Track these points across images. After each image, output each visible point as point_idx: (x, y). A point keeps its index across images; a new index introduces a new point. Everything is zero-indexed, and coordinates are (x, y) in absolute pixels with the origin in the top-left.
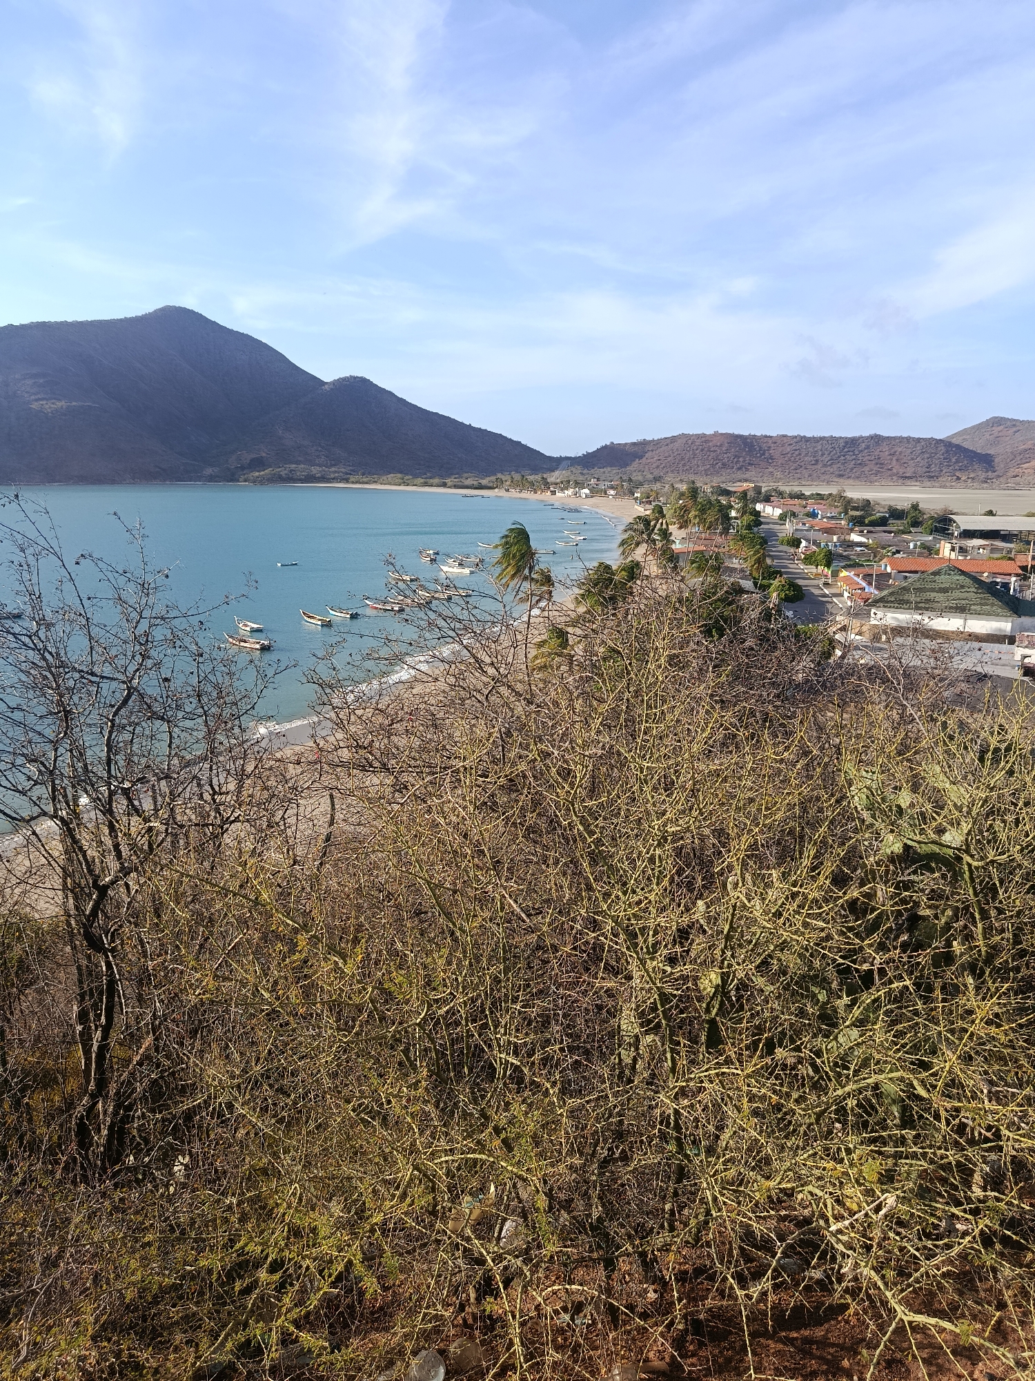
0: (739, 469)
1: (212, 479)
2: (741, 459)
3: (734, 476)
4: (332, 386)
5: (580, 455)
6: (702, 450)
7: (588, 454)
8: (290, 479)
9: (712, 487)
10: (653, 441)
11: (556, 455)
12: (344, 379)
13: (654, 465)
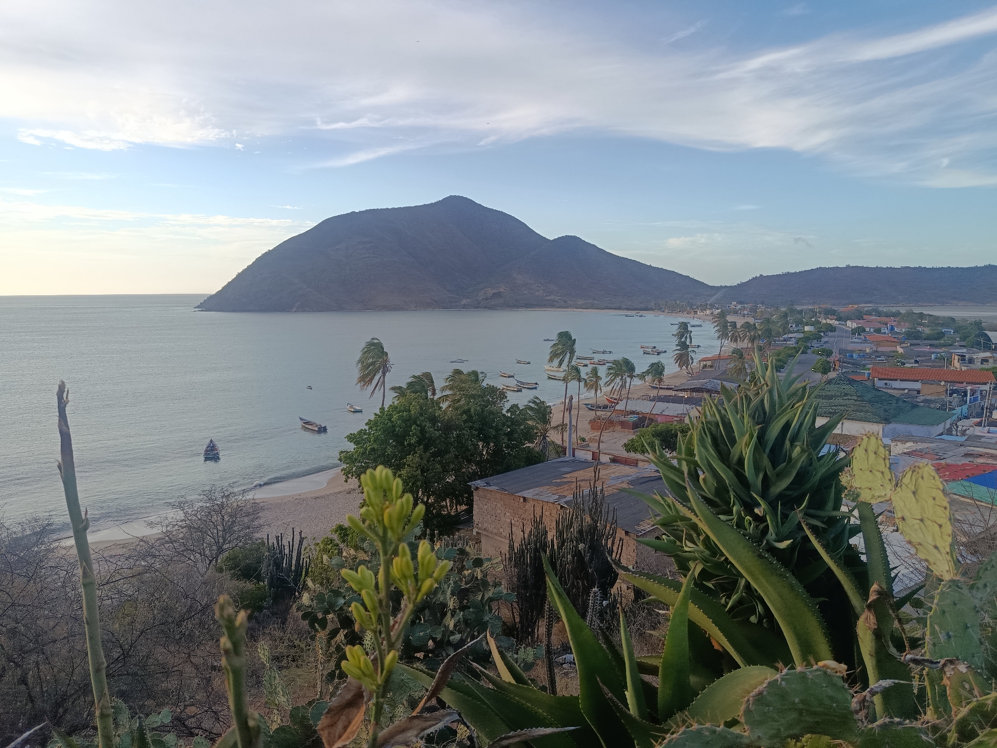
1: (465, 307)
4: (553, 242)
5: (735, 284)
7: (741, 283)
8: (515, 306)
10: (796, 273)
11: (718, 285)
12: (562, 238)
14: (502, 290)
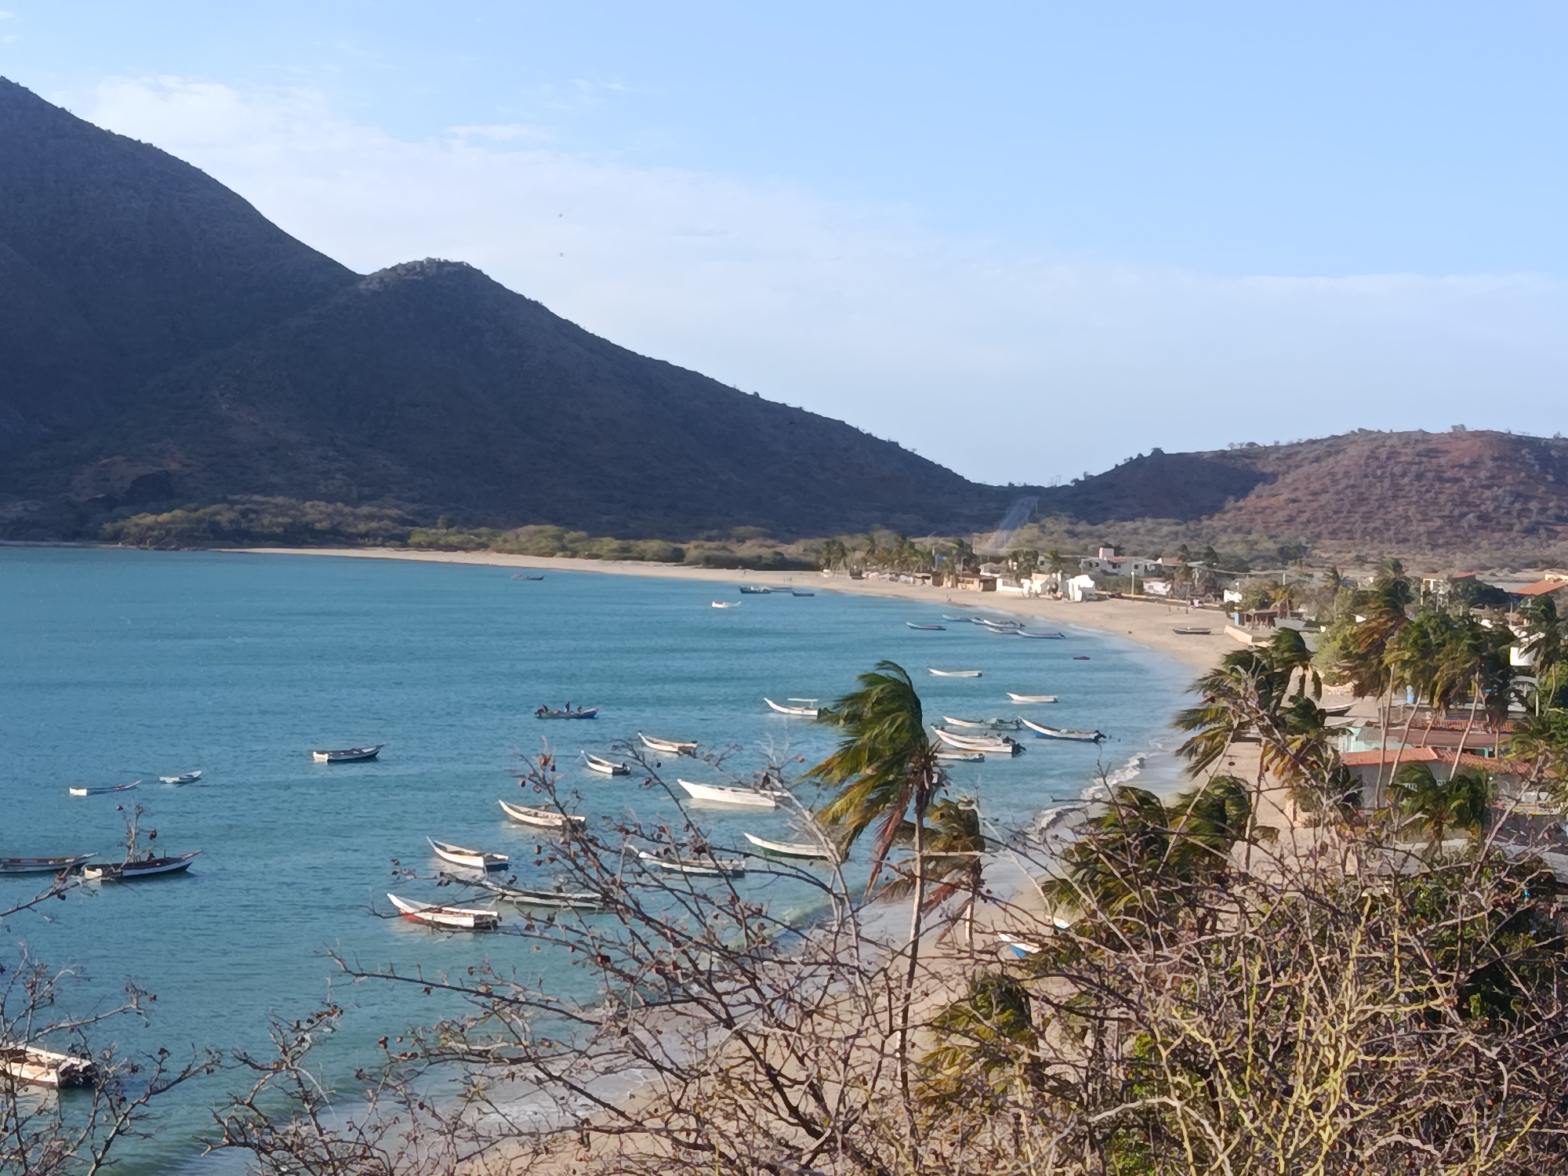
0: (1530, 531)
1: (20, 531)
2: (1534, 505)
3: (1513, 551)
4: (375, 286)
5: (1066, 480)
6: (1419, 477)
7: (1090, 479)
8: (243, 536)
9: (1453, 581)
10: (1277, 448)
12: (410, 268)
13: (1281, 515)
14: (174, 466)
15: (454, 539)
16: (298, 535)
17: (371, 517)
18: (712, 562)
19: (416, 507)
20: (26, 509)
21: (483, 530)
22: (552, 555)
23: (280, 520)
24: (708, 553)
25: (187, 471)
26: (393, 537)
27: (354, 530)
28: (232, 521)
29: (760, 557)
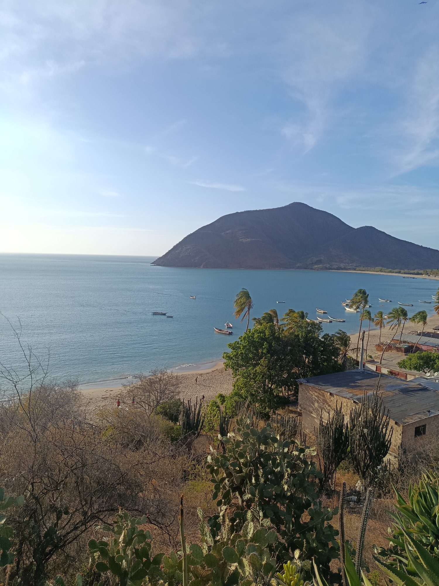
1: (298, 268)
4: (357, 230)
8: (330, 269)
12: (363, 227)
14: (322, 258)
15: (363, 269)
16: (339, 269)
17: (351, 266)
18: (405, 273)
19: (359, 264)
20: (300, 265)
21: (369, 268)
22: (378, 272)
23: (336, 266)
24: (405, 272)
25: (324, 259)
26: (354, 269)
27: (347, 268)
28: (329, 266)
29: (414, 273)
